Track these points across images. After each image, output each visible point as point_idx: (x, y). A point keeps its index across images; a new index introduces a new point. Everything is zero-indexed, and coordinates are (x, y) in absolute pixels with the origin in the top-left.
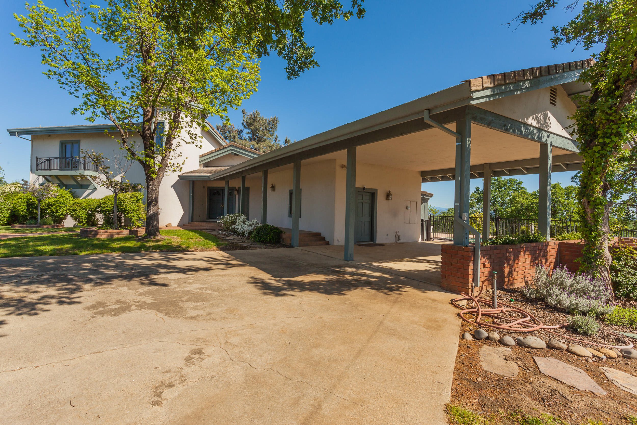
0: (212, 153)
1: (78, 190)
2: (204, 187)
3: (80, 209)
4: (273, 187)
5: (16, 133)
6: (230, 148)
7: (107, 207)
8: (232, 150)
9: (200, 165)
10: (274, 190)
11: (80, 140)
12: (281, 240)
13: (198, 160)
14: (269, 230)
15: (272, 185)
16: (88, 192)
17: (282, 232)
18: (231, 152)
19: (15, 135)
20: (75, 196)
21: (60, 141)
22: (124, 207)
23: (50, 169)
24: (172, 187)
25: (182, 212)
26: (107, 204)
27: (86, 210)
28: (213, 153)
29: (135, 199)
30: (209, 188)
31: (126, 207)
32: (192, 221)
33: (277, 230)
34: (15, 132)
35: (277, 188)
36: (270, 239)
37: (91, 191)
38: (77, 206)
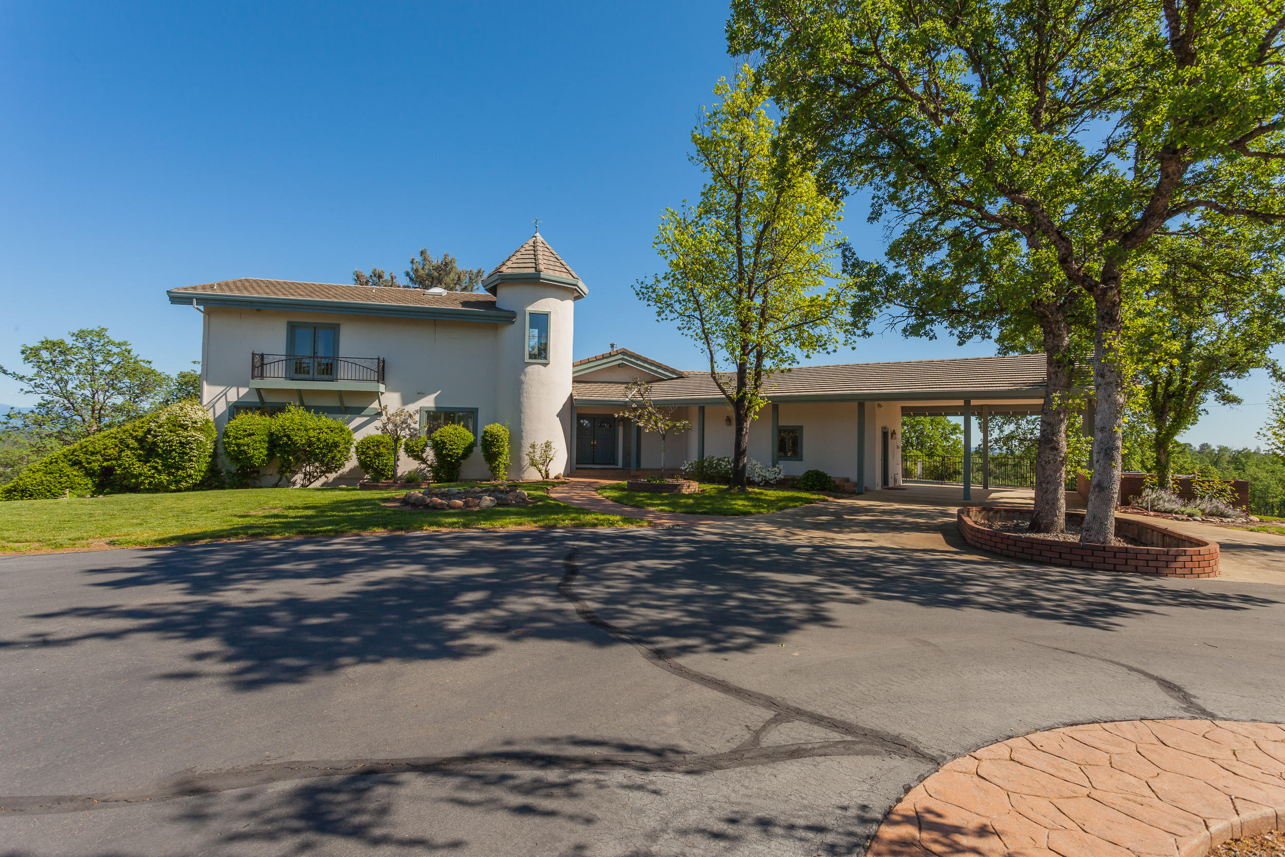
4: (729, 420)
5: (195, 300)
6: (620, 356)
8: (622, 359)
10: (730, 425)
11: (339, 325)
15: (728, 417)
16: (358, 421)
18: (620, 362)
19: (191, 303)
21: (289, 323)
23: (262, 377)
24: (557, 415)
34: (192, 299)
37: (367, 418)
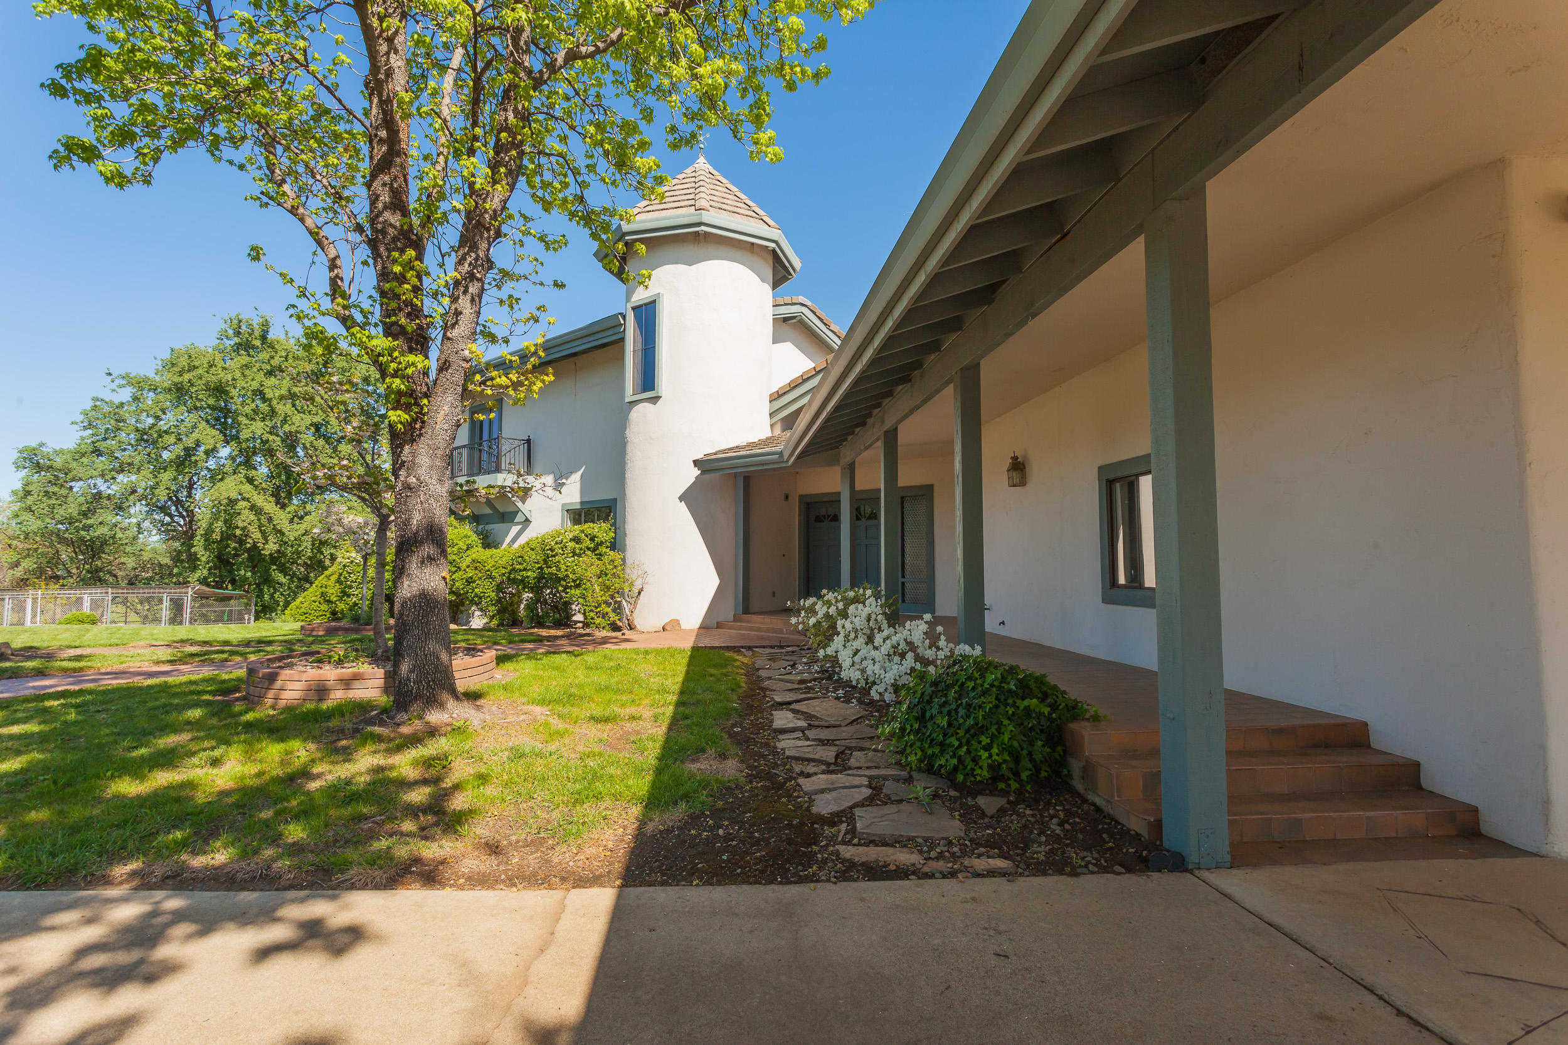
0: (805, 381)
1: (496, 528)
2: (787, 497)
3: (480, 578)
4: (1018, 469)
7: (525, 569)
9: (772, 426)
10: (1022, 483)
12: (1076, 766)
13: (766, 408)
14: (989, 702)
15: (1015, 458)
17: (1074, 711)
20: (488, 542)
22: (554, 570)
24: (681, 499)
25: (712, 581)
26: (524, 561)
27: (493, 578)
28: (809, 378)
29: (587, 543)
30: (801, 497)
31: (559, 570)
32: (747, 610)
33: (1044, 697)
35: (1035, 471)
36: (994, 767)
37: (519, 527)
38: (476, 568)
